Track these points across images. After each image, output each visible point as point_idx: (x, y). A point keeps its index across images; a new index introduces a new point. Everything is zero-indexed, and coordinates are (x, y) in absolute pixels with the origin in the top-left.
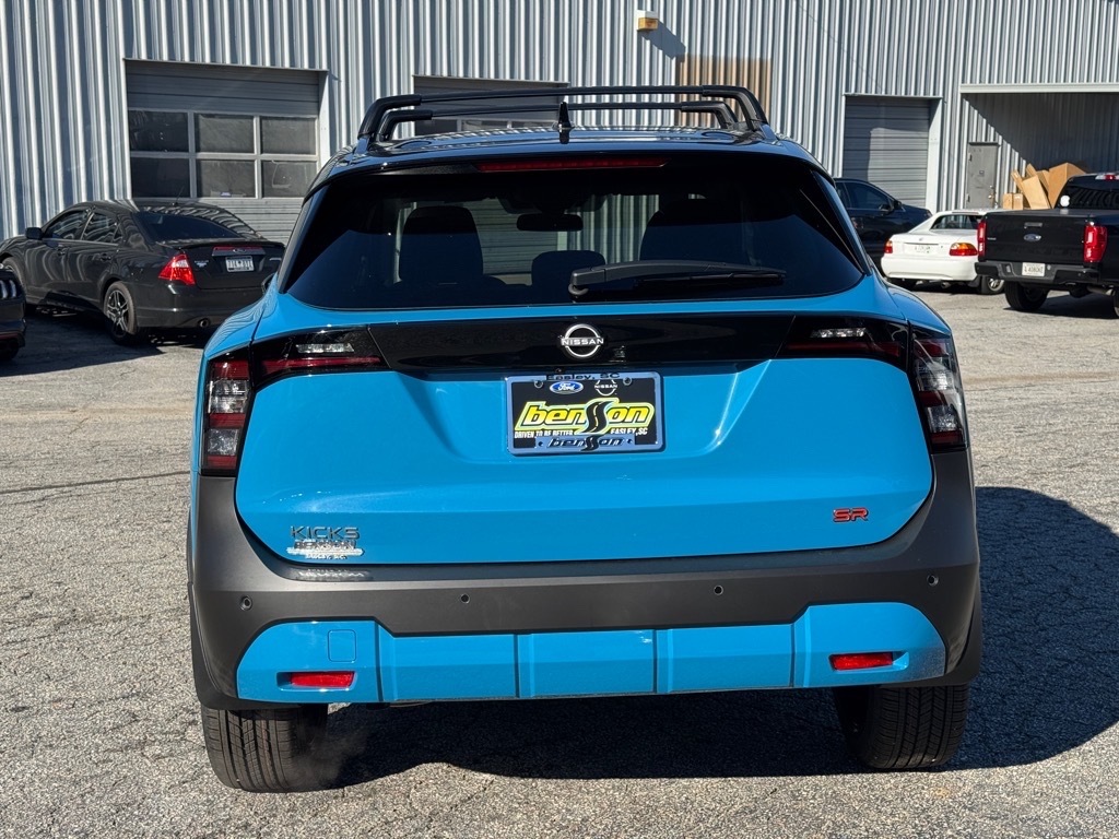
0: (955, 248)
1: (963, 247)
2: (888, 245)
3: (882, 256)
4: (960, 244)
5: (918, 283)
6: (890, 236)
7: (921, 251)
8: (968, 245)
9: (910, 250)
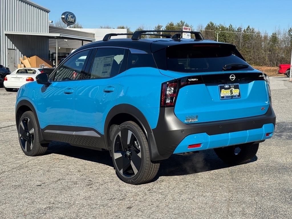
0: (28, 79)
1: (30, 79)
2: (5, 78)
3: (4, 81)
4: (29, 78)
5: (14, 89)
6: (6, 75)
7: (17, 80)
8: (31, 78)
9: (13, 79)
